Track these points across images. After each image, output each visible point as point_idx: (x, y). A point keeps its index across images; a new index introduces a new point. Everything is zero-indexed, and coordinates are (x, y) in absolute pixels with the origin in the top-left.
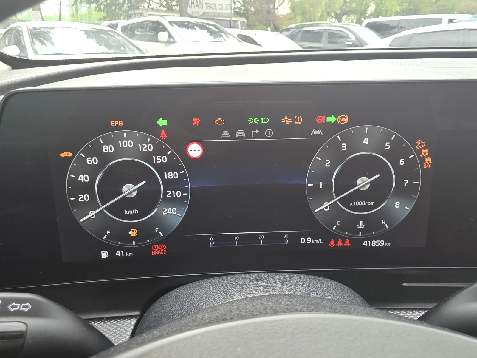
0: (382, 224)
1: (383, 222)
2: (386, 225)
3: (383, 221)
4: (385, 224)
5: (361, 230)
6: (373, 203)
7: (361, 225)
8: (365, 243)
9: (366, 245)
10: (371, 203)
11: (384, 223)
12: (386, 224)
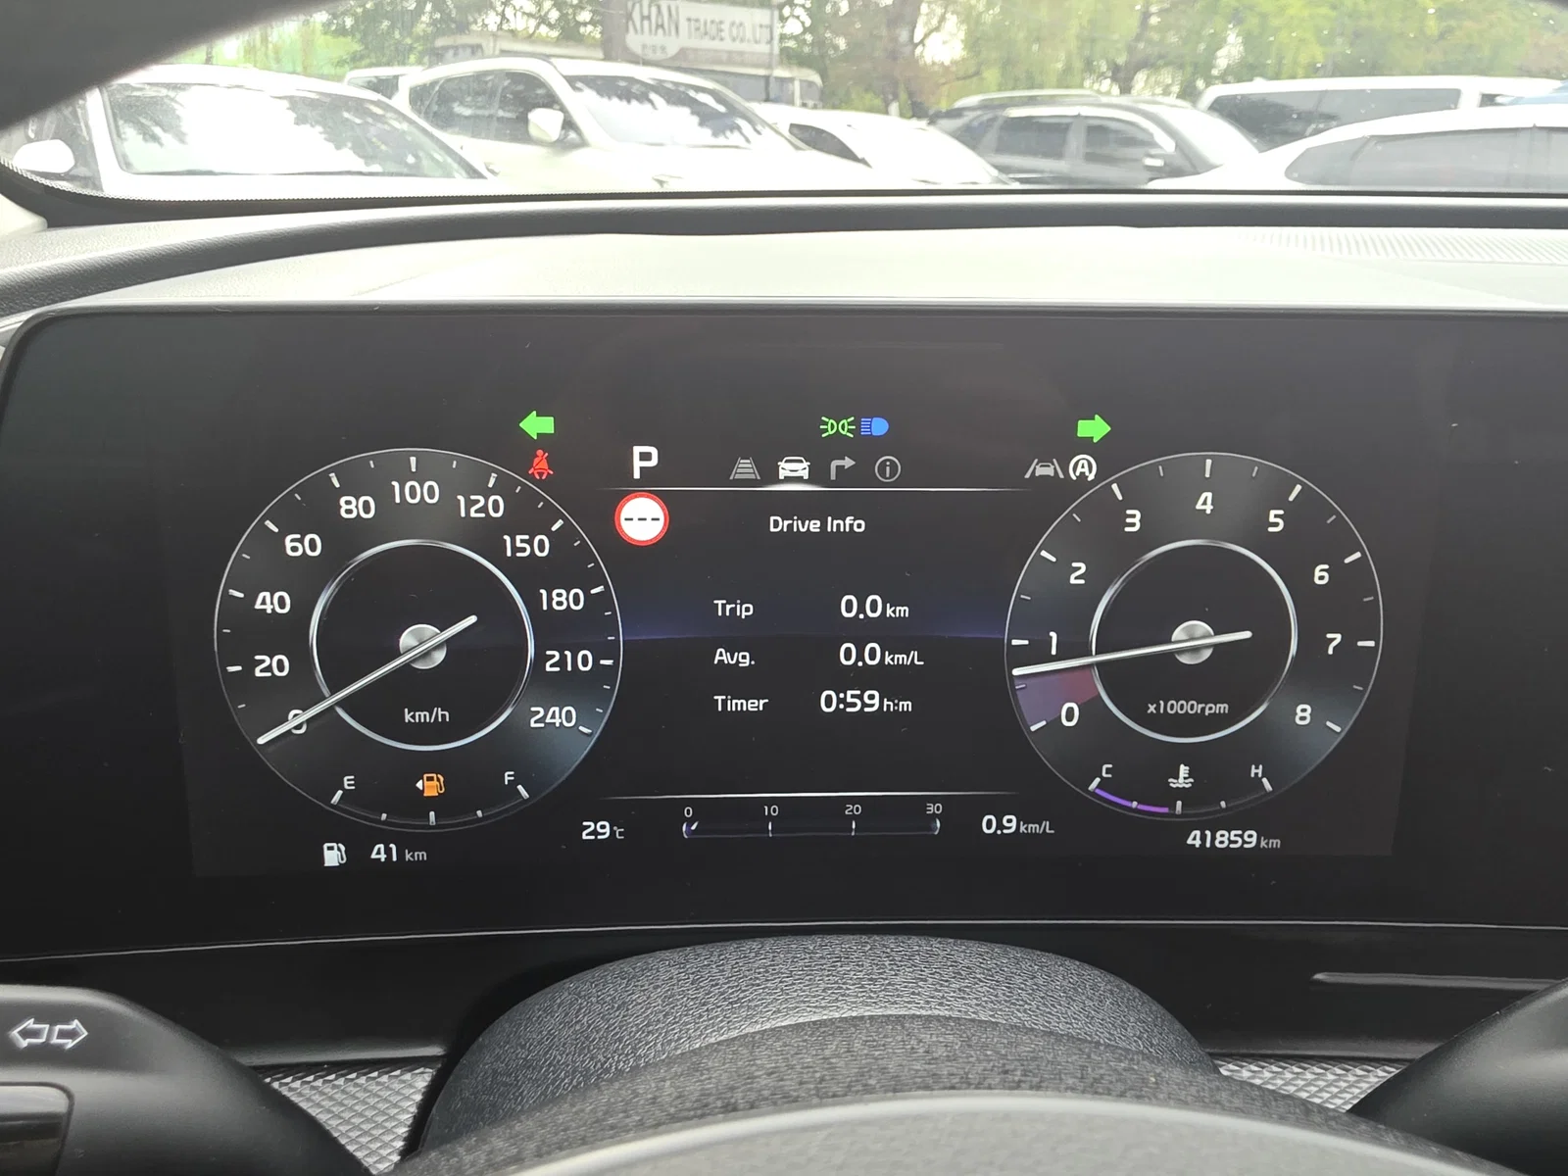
0: (1253, 775)
1: (1256, 771)
2: (1265, 780)
3: (1253, 767)
4: (1260, 775)
5: (1180, 793)
6: (1223, 708)
7: (1183, 778)
8: (1194, 839)
9: (1197, 846)
10: (1218, 705)
11: (1256, 774)
12: (1262, 777)
